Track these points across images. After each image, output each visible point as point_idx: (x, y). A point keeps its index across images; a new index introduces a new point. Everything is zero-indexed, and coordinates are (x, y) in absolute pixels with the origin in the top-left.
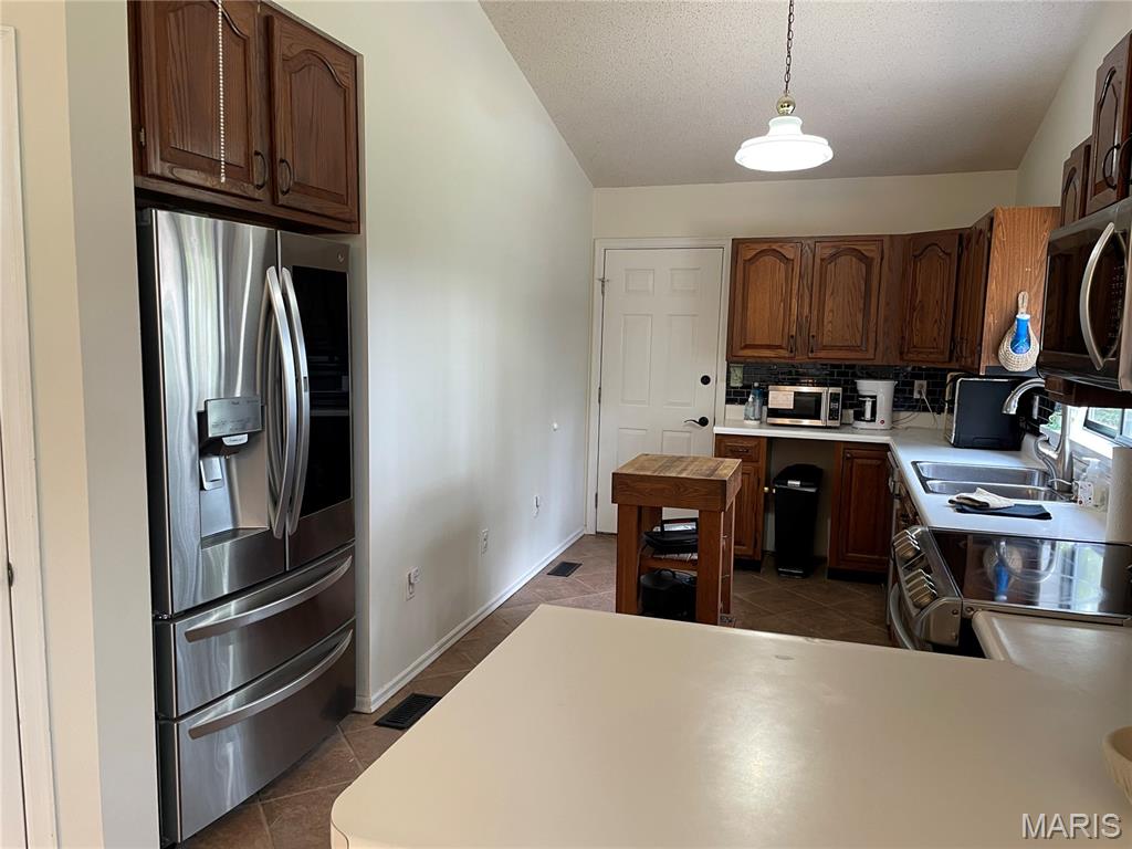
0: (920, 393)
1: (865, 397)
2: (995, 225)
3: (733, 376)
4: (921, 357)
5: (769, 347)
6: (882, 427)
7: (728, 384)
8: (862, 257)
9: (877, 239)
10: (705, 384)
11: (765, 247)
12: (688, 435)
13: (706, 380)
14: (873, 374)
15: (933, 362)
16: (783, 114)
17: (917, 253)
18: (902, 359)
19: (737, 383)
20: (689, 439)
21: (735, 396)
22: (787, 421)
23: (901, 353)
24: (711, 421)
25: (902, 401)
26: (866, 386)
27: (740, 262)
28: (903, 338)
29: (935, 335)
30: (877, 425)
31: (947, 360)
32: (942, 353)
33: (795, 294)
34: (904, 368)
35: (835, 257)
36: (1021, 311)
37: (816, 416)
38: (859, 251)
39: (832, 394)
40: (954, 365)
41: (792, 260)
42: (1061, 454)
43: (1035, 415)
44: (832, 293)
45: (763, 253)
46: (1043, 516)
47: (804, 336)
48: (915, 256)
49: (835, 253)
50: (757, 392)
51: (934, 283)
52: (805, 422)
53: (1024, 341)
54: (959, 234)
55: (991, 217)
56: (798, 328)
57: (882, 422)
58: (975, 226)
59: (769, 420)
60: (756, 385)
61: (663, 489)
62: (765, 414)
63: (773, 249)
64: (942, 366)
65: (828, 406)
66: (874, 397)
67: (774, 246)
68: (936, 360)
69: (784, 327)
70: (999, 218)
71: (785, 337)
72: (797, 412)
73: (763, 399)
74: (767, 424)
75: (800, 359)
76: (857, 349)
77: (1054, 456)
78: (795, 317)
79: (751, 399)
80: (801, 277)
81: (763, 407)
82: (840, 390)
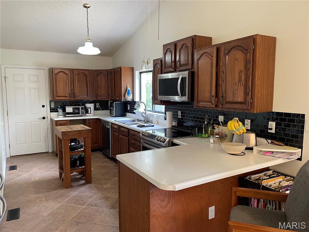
0: (98, 106)
1: (88, 108)
2: (122, 70)
3: (51, 105)
4: (101, 98)
5: (64, 96)
6: (93, 114)
7: (50, 107)
8: (85, 74)
9: (88, 70)
10: (44, 107)
11: (60, 70)
12: (39, 122)
13: (43, 106)
14: (90, 102)
16: (88, 42)
17: (97, 74)
19: (53, 106)
20: (40, 123)
21: (52, 110)
22: (71, 115)
23: (96, 97)
24: (46, 118)
25: (96, 109)
26: (88, 105)
27: (54, 74)
28: (96, 94)
29: (104, 93)
30: (92, 114)
32: (106, 97)
33: (69, 83)
34: (95, 101)
35: (78, 74)
36: (128, 88)
37: (79, 113)
38: (84, 73)
39: (82, 108)
40: (109, 99)
41: (68, 74)
42: (146, 115)
43: (129, 109)
44: (79, 83)
45: (60, 72)
46: (153, 126)
47: (73, 94)
48: (97, 75)
49: (78, 73)
50: (61, 108)
51: (102, 81)
52: (76, 115)
53: (129, 94)
54: (107, 71)
55: (120, 68)
56: (71, 91)
57: (93, 113)
58: (114, 69)
59: (67, 116)
60: (59, 107)
61: (76, 134)
62: (66, 114)
63: (62, 71)
64: (106, 100)
65: (81, 111)
66: (90, 108)
67: (63, 70)
68: (105, 98)
69: (68, 91)
70: (122, 69)
71: (68, 94)
72: (74, 113)
73: (64, 110)
74: (66, 116)
75: (72, 99)
76: (86, 96)
77: (145, 116)
78: (70, 89)
79: (60, 111)
80: (71, 79)
81: (65, 112)
82: (83, 107)
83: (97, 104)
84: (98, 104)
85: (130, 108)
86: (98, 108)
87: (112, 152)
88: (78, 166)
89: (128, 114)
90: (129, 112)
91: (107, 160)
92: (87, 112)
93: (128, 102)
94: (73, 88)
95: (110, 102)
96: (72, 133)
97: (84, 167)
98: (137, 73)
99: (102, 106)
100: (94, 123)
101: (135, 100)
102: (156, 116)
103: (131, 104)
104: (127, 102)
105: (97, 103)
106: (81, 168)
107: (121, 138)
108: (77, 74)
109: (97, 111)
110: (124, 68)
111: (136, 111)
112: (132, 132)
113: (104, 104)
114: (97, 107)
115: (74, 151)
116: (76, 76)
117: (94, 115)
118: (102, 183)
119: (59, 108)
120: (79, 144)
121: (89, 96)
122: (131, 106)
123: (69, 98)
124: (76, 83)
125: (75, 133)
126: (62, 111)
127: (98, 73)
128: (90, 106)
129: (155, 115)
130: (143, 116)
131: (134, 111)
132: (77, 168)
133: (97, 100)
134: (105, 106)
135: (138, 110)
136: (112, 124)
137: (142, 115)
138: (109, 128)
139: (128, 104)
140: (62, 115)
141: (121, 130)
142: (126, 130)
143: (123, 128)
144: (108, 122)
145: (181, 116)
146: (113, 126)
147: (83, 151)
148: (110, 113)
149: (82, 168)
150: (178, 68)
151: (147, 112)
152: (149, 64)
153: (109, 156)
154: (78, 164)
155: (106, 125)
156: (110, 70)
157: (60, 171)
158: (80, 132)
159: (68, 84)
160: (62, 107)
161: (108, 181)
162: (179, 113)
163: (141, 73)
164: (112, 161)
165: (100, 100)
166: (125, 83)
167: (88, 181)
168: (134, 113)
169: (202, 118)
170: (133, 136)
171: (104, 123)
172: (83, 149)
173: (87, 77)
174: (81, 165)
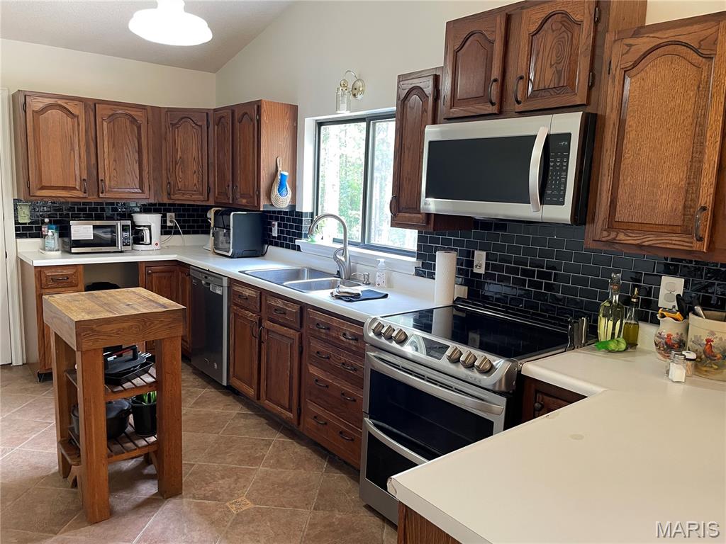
0: (171, 221)
1: (140, 226)
2: (262, 111)
3: (20, 213)
4: (185, 196)
5: (64, 188)
6: (158, 247)
7: (17, 222)
8: (133, 120)
9: (143, 107)
11: (52, 101)
14: (147, 209)
15: (194, 201)
17: (174, 122)
18: (170, 199)
19: (24, 219)
21: (23, 231)
22: (89, 249)
23: (169, 194)
25: (165, 230)
26: (142, 219)
27: (29, 112)
28: (169, 183)
29: (195, 181)
30: (153, 247)
31: (206, 199)
32: (202, 194)
33: (83, 143)
34: (165, 204)
35: (112, 118)
36: (280, 169)
37: (113, 243)
38: (130, 115)
39: (123, 226)
40: (211, 203)
41: (78, 117)
42: (345, 257)
43: (275, 233)
44: (114, 146)
45: (51, 106)
46: (386, 296)
47: (94, 180)
48: (173, 125)
49: (112, 115)
50: (54, 227)
51: (189, 145)
52: (104, 249)
53: (284, 189)
54: (207, 112)
55: (258, 105)
56: (88, 174)
57: (157, 244)
58: (232, 109)
59: (74, 250)
60: (47, 220)
61: (130, 328)
62: (69, 245)
63: (61, 104)
64: (201, 203)
65: (122, 235)
66: (149, 227)
67: (60, 102)
68: (197, 199)
69: (77, 171)
70: (264, 107)
71: (78, 179)
72: (97, 241)
73: (64, 232)
74: (70, 252)
75: (92, 198)
76: (136, 190)
77: (343, 259)
78: (84, 164)
79: (50, 233)
80: (86, 132)
81: (66, 239)
82: (129, 223)
83: (168, 214)
84: (173, 214)
85: (280, 232)
86: (170, 227)
87: (231, 370)
88: (130, 438)
89: (272, 249)
90: (276, 245)
91: (210, 392)
92: (138, 239)
93: (280, 212)
94: (93, 161)
95: (216, 213)
96: (114, 326)
97: (153, 439)
98: (308, 125)
99: (184, 221)
100: (164, 274)
101: (302, 208)
102: (385, 262)
103: (282, 219)
104: (274, 212)
105: (170, 212)
106: (144, 443)
107: (268, 331)
108: (110, 116)
109: (168, 236)
110: (270, 104)
111: (303, 240)
112: (320, 317)
113: (189, 216)
114: (169, 224)
115: (120, 388)
116: (105, 124)
117: (162, 250)
118: (219, 493)
119: (46, 224)
120: (135, 357)
121: (146, 188)
122: (285, 226)
123: (81, 194)
124: (105, 147)
125: (125, 325)
126: (56, 235)
127: (178, 118)
128: (150, 221)
129: (382, 260)
130: (339, 261)
131: (297, 242)
132: (130, 445)
133: (171, 202)
134: (193, 221)
135: (313, 241)
136: (232, 281)
137: (335, 258)
138: (221, 296)
139: (271, 218)
140: (57, 248)
141: (270, 306)
142: (294, 309)
143: (280, 301)
144: (218, 277)
145: (487, 268)
146: (236, 288)
147: (150, 385)
148: (215, 244)
149: (149, 445)
150: (519, 102)
151: (350, 248)
152: (359, 97)
153: (219, 383)
154: (129, 429)
155: (209, 284)
156: (215, 110)
157: (62, 454)
158: (144, 320)
159: (76, 148)
160: (56, 222)
161: (236, 481)
162: (480, 258)
163: (320, 124)
164: (227, 397)
165: (179, 205)
166: (272, 152)
167: (170, 489)
168: (298, 248)
169: (596, 284)
170: (324, 331)
171: (200, 276)
172: (150, 380)
173: (139, 128)
174: (142, 431)
